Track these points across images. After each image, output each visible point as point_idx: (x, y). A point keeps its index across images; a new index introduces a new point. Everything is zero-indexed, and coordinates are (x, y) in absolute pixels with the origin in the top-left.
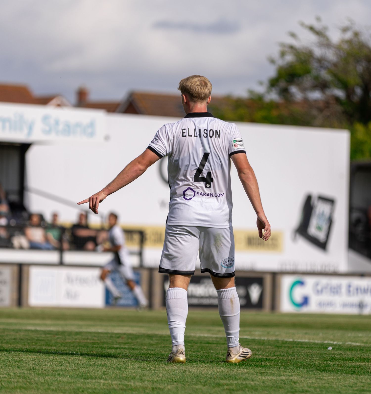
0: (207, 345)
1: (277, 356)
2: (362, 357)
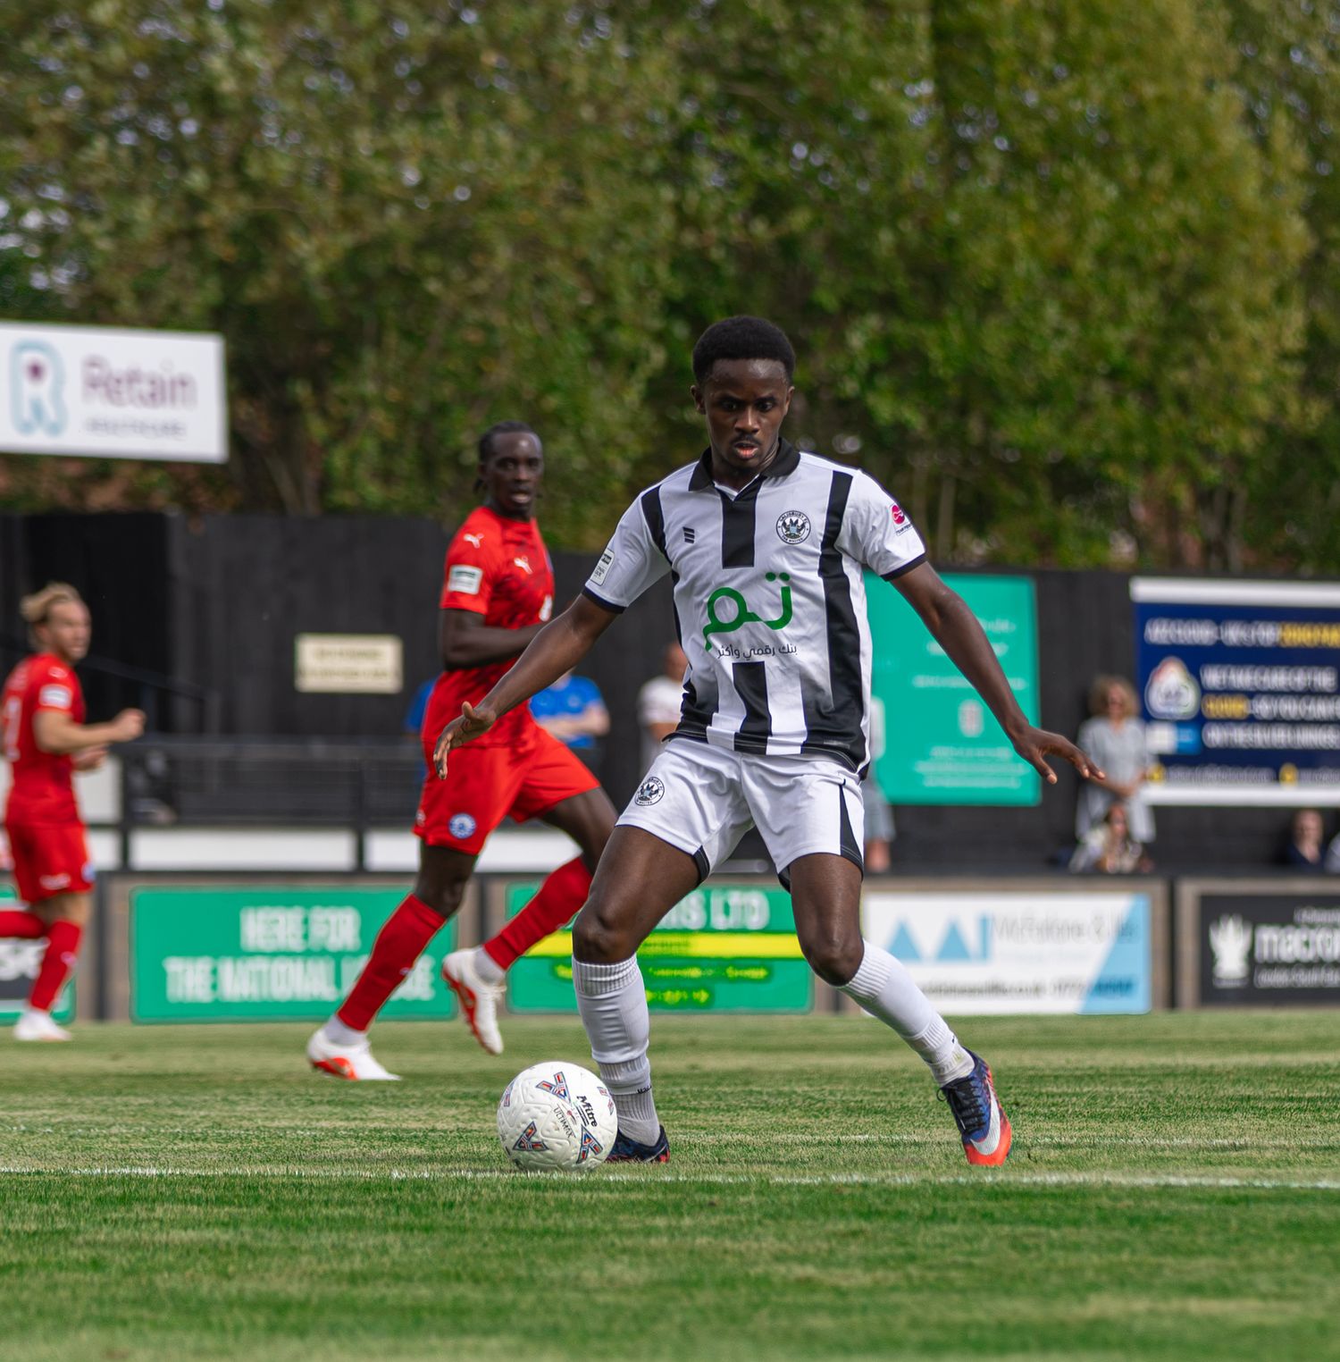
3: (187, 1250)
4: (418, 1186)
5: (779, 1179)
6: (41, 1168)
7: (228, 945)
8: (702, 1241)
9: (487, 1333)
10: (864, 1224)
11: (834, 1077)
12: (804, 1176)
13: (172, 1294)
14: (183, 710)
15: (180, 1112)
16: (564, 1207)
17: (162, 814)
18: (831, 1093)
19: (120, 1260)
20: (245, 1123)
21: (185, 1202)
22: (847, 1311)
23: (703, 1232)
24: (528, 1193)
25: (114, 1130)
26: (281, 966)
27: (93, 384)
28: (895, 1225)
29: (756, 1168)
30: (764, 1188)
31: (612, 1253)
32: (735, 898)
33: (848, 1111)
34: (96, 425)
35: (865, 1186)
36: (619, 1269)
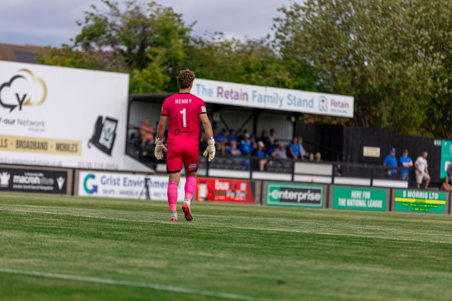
0: (20, 217)
1: (67, 226)
2: (124, 229)
3: (332, 247)
4: (372, 239)
5: (431, 241)
6: (310, 232)
7: (349, 196)
8: (417, 251)
9: (379, 264)
10: (444, 250)
11: (445, 225)
12: (436, 241)
13: (328, 254)
14: (344, 158)
15: (335, 224)
16: (395, 244)
17: (339, 174)
18: (443, 227)
19: (320, 248)
20: (345, 227)
21: (333, 239)
22: (439, 264)
23: (418, 250)
24: (389, 241)
25: (324, 226)
26: (357, 201)
27: (332, 103)
28: (449, 250)
29: (428, 239)
30: (429, 243)
31: (402, 252)
32: (433, 194)
33: (446, 231)
34: (332, 110)
35: (445, 243)
36: (403, 255)
